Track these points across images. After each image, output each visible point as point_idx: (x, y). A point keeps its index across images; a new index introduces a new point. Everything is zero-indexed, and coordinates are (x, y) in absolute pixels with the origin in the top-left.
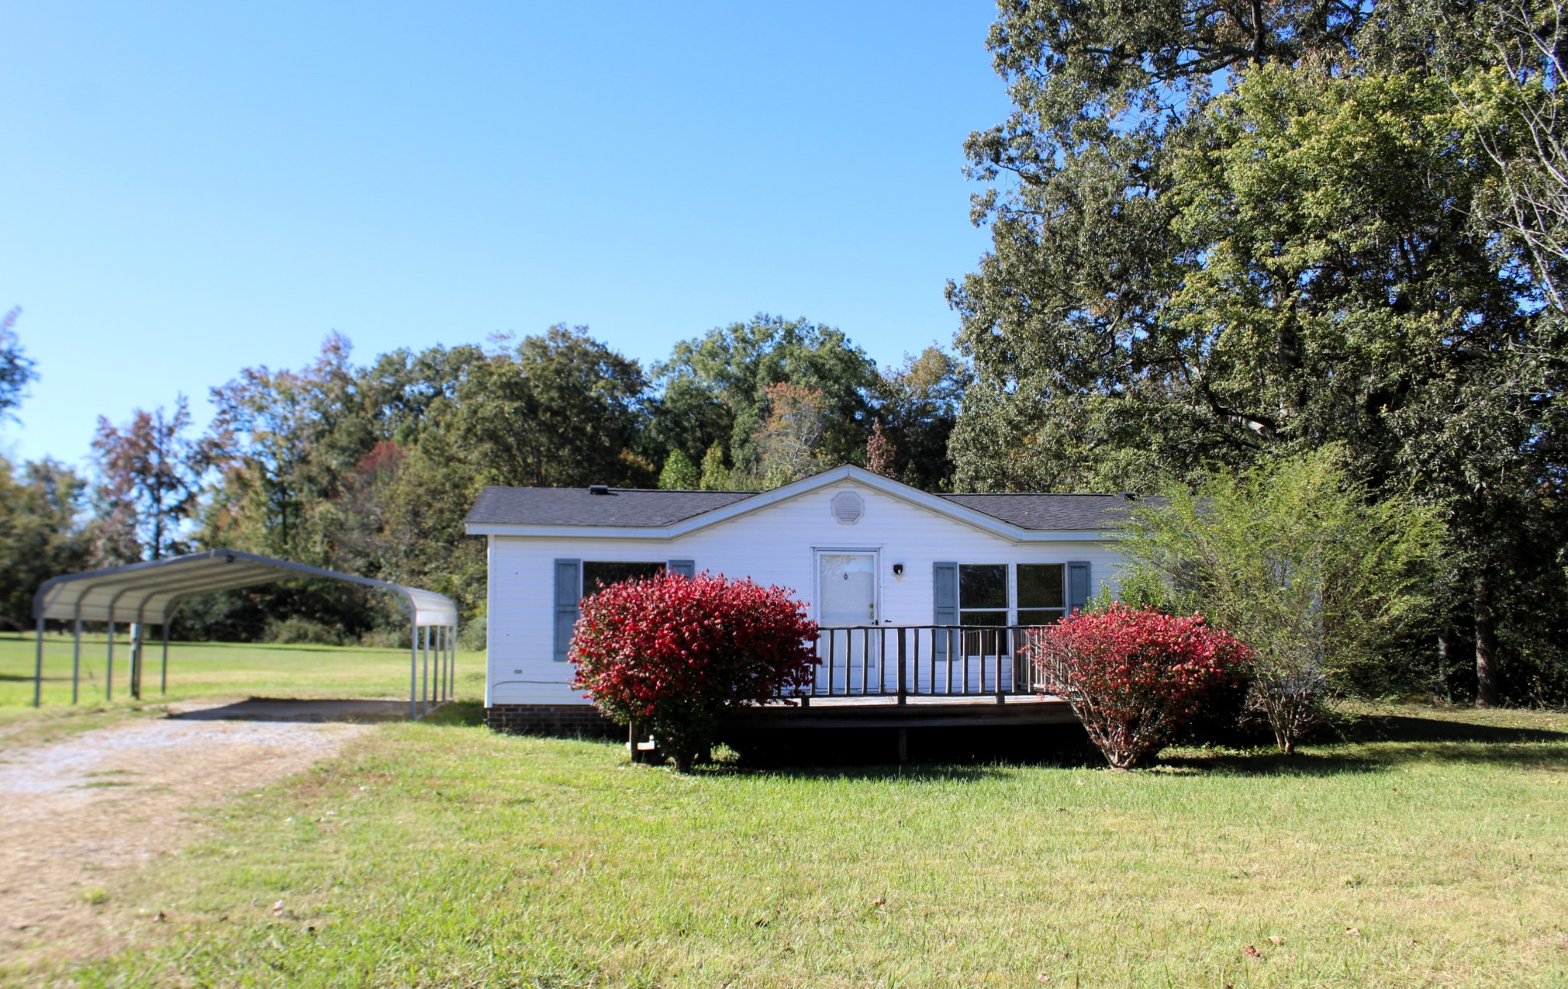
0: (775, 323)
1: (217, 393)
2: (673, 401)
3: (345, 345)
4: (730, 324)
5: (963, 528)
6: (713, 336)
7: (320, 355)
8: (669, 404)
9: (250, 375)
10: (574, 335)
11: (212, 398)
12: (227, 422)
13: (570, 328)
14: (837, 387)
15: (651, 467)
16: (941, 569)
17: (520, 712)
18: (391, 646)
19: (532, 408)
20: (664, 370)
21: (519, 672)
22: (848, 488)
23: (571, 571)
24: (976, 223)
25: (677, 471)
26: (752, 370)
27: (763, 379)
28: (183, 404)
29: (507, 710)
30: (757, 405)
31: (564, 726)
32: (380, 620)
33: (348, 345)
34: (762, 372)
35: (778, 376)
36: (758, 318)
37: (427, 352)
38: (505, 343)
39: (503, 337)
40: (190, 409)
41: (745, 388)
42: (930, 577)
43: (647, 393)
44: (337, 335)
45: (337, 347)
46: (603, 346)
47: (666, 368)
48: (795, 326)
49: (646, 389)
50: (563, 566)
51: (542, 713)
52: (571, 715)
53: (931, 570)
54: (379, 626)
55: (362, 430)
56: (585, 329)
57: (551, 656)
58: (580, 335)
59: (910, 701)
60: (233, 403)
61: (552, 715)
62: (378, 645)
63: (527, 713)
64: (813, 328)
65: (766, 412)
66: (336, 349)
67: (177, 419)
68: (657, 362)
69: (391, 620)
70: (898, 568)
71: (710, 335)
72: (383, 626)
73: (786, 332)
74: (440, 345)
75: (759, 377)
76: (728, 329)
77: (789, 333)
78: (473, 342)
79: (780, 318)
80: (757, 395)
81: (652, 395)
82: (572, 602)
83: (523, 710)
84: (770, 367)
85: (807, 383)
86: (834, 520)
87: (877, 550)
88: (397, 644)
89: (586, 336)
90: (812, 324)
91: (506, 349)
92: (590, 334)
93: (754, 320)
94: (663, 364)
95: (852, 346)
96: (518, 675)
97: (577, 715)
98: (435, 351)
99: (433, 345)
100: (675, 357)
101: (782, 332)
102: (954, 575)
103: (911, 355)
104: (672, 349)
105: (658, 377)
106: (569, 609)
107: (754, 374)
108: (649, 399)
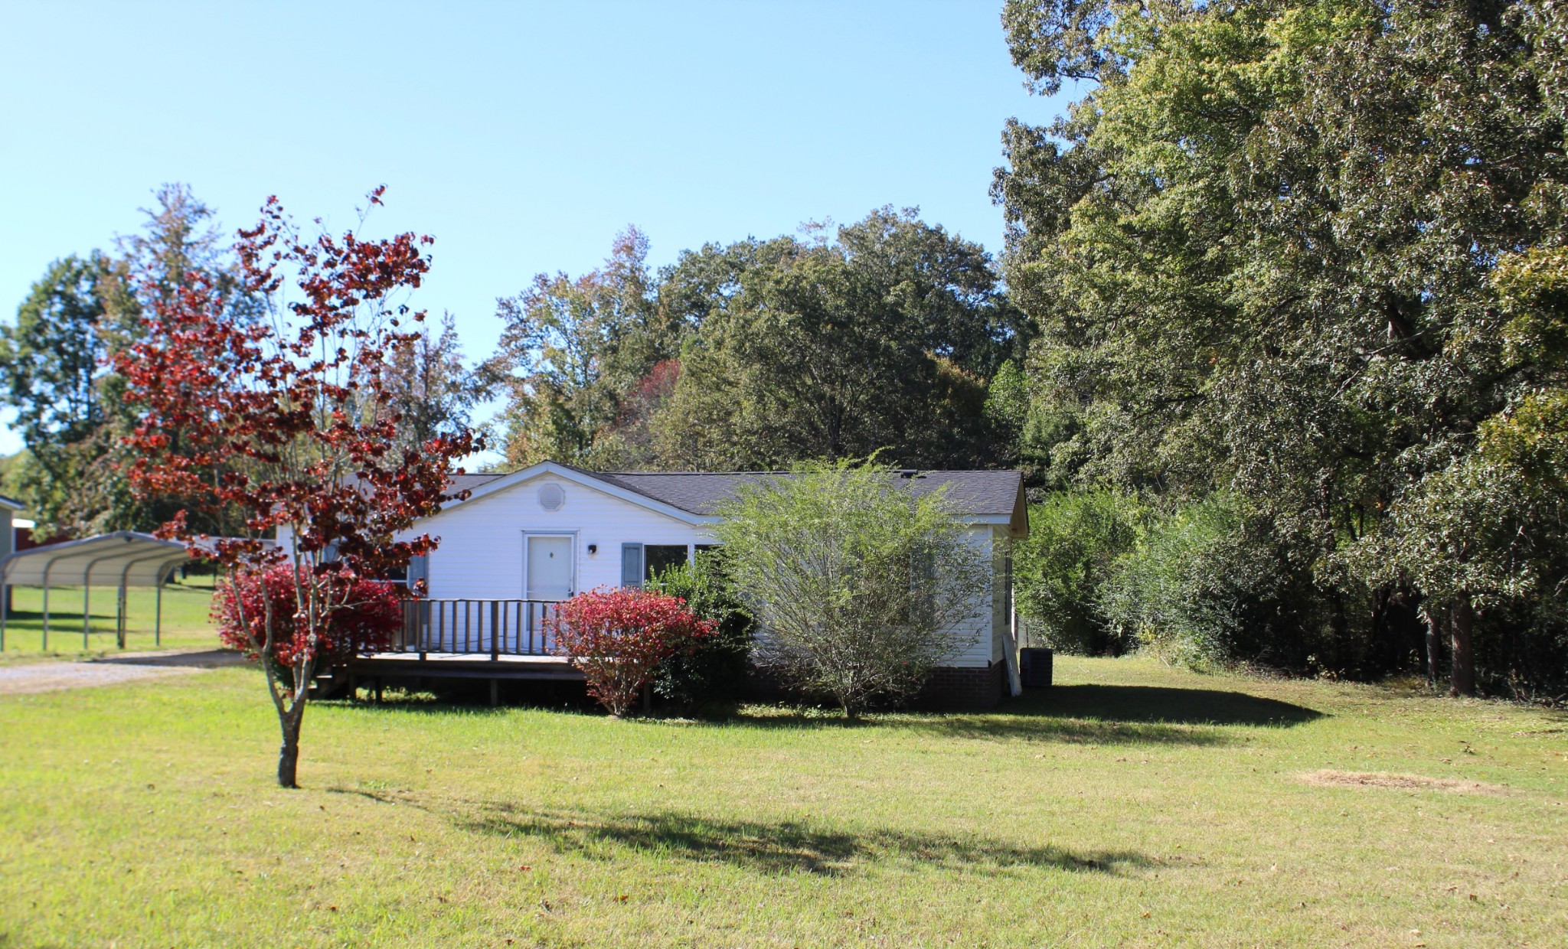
1: (506, 305)
3: (642, 244)
7: (610, 256)
9: (543, 280)
10: (902, 218)
11: (500, 312)
12: (516, 338)
13: (897, 210)
16: (628, 549)
22: (551, 481)
28: (449, 324)
33: (645, 244)
38: (822, 233)
40: (456, 330)
42: (620, 556)
44: (633, 231)
45: (631, 246)
46: (938, 231)
53: (620, 550)
55: (649, 347)
56: (915, 211)
59: (502, 658)
60: (524, 315)
66: (630, 249)
67: (443, 342)
70: (593, 548)
86: (540, 507)
87: (574, 533)
89: (914, 222)
91: (824, 239)
92: (921, 217)
102: (639, 555)
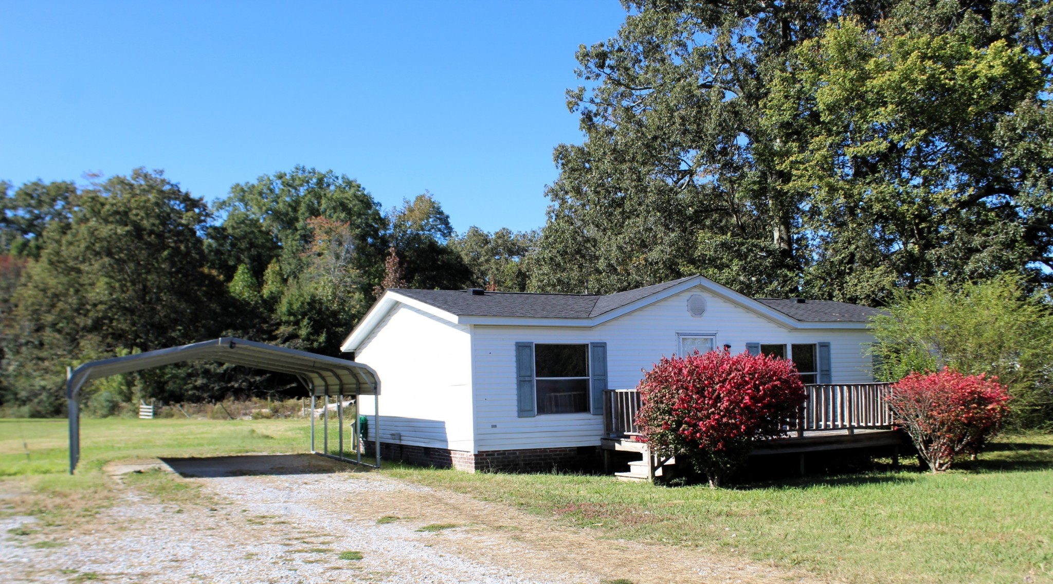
0: (310, 173)
2: (233, 228)
4: (276, 172)
5: (762, 320)
6: (262, 180)
8: (230, 231)
10: (153, 176)
14: (360, 220)
15: (222, 277)
16: (751, 347)
17: (496, 456)
18: (22, 417)
19: (138, 232)
20: (222, 205)
21: (494, 426)
22: (697, 292)
23: (527, 351)
24: (571, 110)
25: (243, 281)
26: (295, 206)
27: (303, 214)
29: (487, 455)
30: (299, 232)
31: (526, 464)
32: (10, 397)
34: (303, 208)
35: (314, 212)
36: (297, 169)
37: (29, 184)
38: (96, 180)
39: (95, 176)
41: (288, 220)
43: (210, 222)
46: (176, 186)
47: (224, 203)
48: (325, 176)
49: (209, 219)
50: (521, 347)
51: (511, 456)
52: (530, 456)
54: (8, 401)
56: (161, 172)
57: (516, 414)
58: (158, 176)
59: (806, 434)
61: (518, 457)
62: (10, 416)
63: (501, 456)
64: (337, 178)
65: (307, 238)
68: (218, 199)
69: (19, 396)
71: (260, 180)
72: (13, 401)
73: (318, 179)
74: (40, 180)
75: (300, 212)
76: (275, 176)
77: (320, 181)
78: (68, 179)
79: (314, 170)
80: (299, 225)
81: (212, 224)
82: (529, 374)
83: (498, 454)
84: (308, 205)
85: (338, 217)
86: (689, 314)
87: (714, 335)
88: (27, 415)
89: (162, 177)
90: (337, 175)
91: (96, 184)
92: (166, 176)
93: (294, 170)
94: (221, 201)
95: (365, 193)
96: (494, 429)
97: (534, 456)
98: (35, 184)
99: (34, 179)
100: (232, 195)
101: (315, 180)
103: (408, 199)
104: (229, 190)
105: (218, 210)
106: (527, 379)
107: (295, 210)
108: (211, 226)
